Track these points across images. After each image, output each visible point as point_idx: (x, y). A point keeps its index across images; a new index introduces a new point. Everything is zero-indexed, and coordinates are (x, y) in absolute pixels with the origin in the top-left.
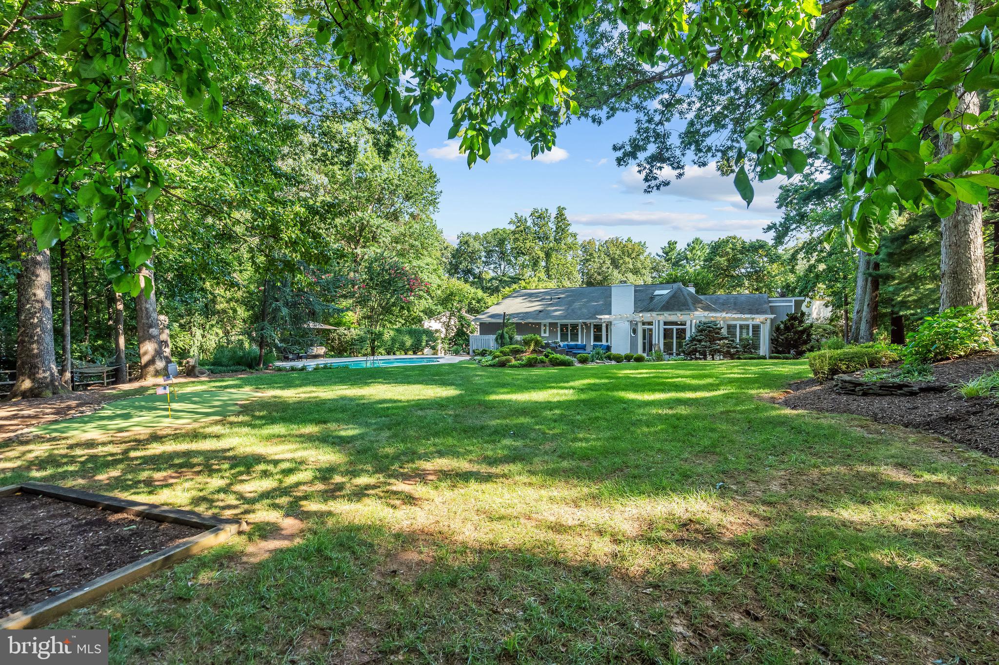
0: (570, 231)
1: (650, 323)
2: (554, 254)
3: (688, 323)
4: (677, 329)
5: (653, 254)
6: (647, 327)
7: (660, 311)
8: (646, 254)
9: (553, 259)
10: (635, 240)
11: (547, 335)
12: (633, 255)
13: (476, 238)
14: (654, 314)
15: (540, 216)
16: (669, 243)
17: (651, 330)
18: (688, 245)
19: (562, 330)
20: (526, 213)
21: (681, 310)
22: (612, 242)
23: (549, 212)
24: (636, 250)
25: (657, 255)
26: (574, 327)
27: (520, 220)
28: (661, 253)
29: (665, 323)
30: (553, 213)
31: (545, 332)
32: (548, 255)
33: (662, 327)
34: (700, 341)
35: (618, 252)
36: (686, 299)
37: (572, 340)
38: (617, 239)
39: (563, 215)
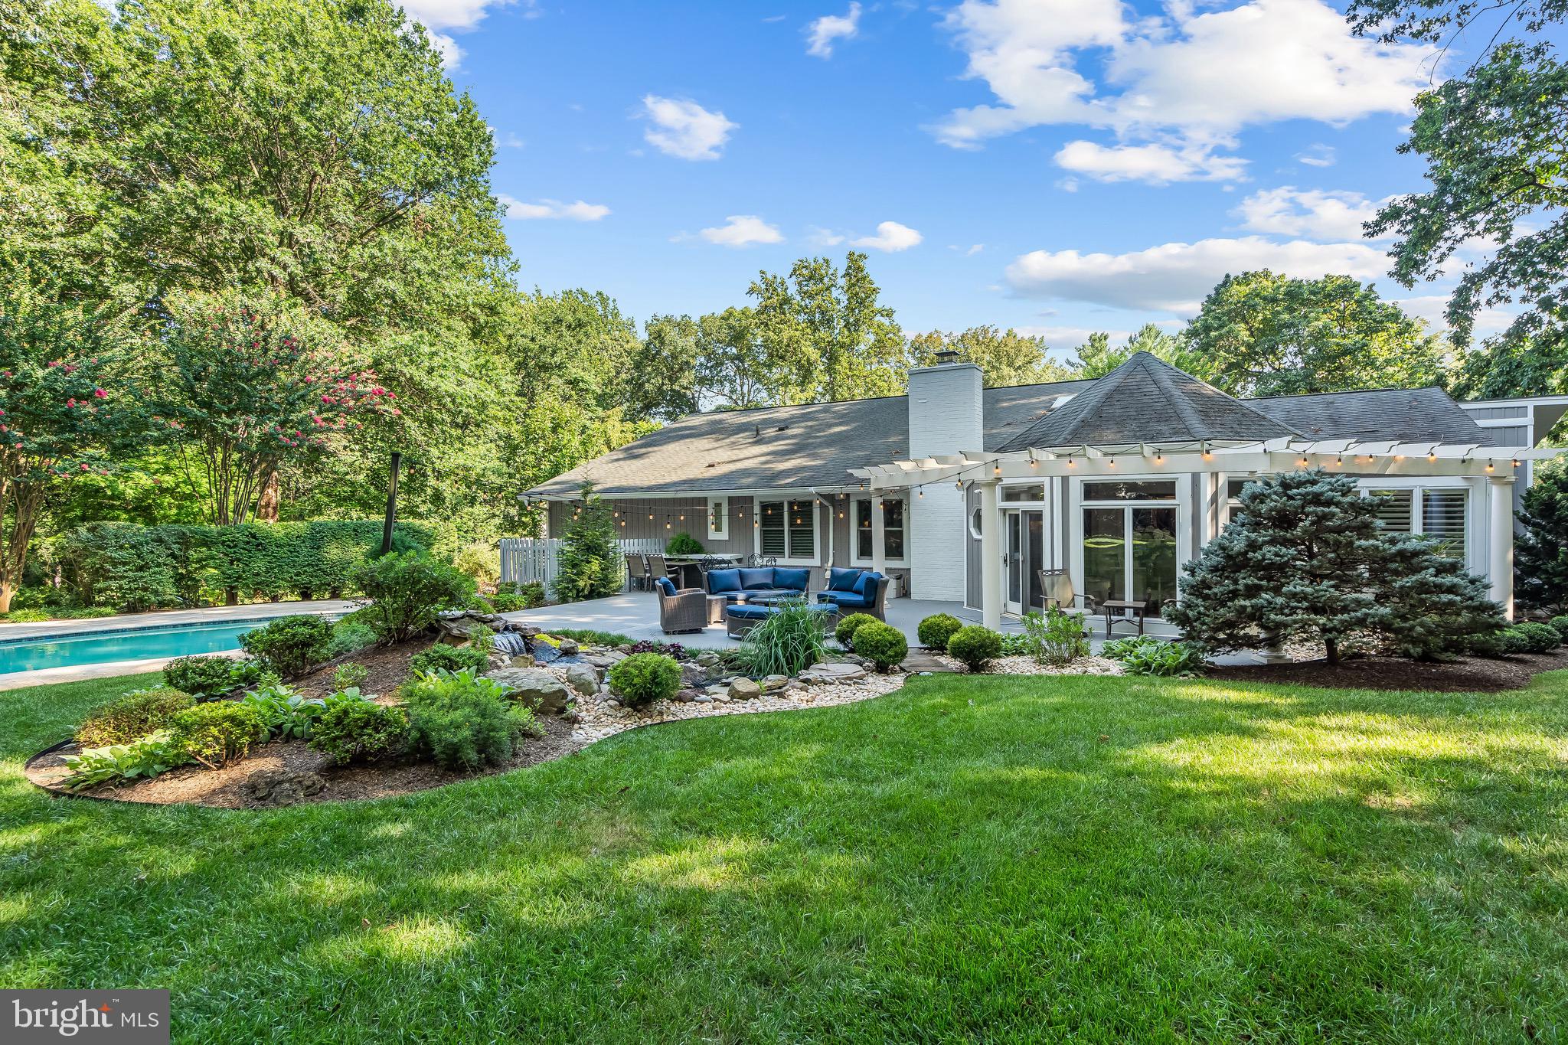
0: (877, 305)
1: (1035, 493)
2: (844, 357)
3: (1183, 488)
4: (1137, 512)
5: (1060, 361)
6: (1025, 505)
7: (1067, 442)
8: (1044, 361)
9: (842, 366)
10: (1023, 333)
11: (724, 535)
12: (1018, 363)
13: (684, 327)
14: (1046, 455)
15: (812, 275)
16: (1092, 339)
17: (1036, 517)
18: (1131, 341)
19: (766, 521)
20: (781, 270)
21: (1152, 438)
22: (975, 336)
23: (833, 266)
24: (1024, 349)
25: (1068, 362)
26: (803, 509)
27: (771, 286)
28: (1075, 359)
29: (1091, 491)
30: (840, 265)
31: (718, 529)
32: (833, 359)
33: (1078, 504)
34: (1276, 572)
35: (987, 357)
36: (1169, 399)
37: (794, 553)
38: (985, 331)
39: (859, 269)
